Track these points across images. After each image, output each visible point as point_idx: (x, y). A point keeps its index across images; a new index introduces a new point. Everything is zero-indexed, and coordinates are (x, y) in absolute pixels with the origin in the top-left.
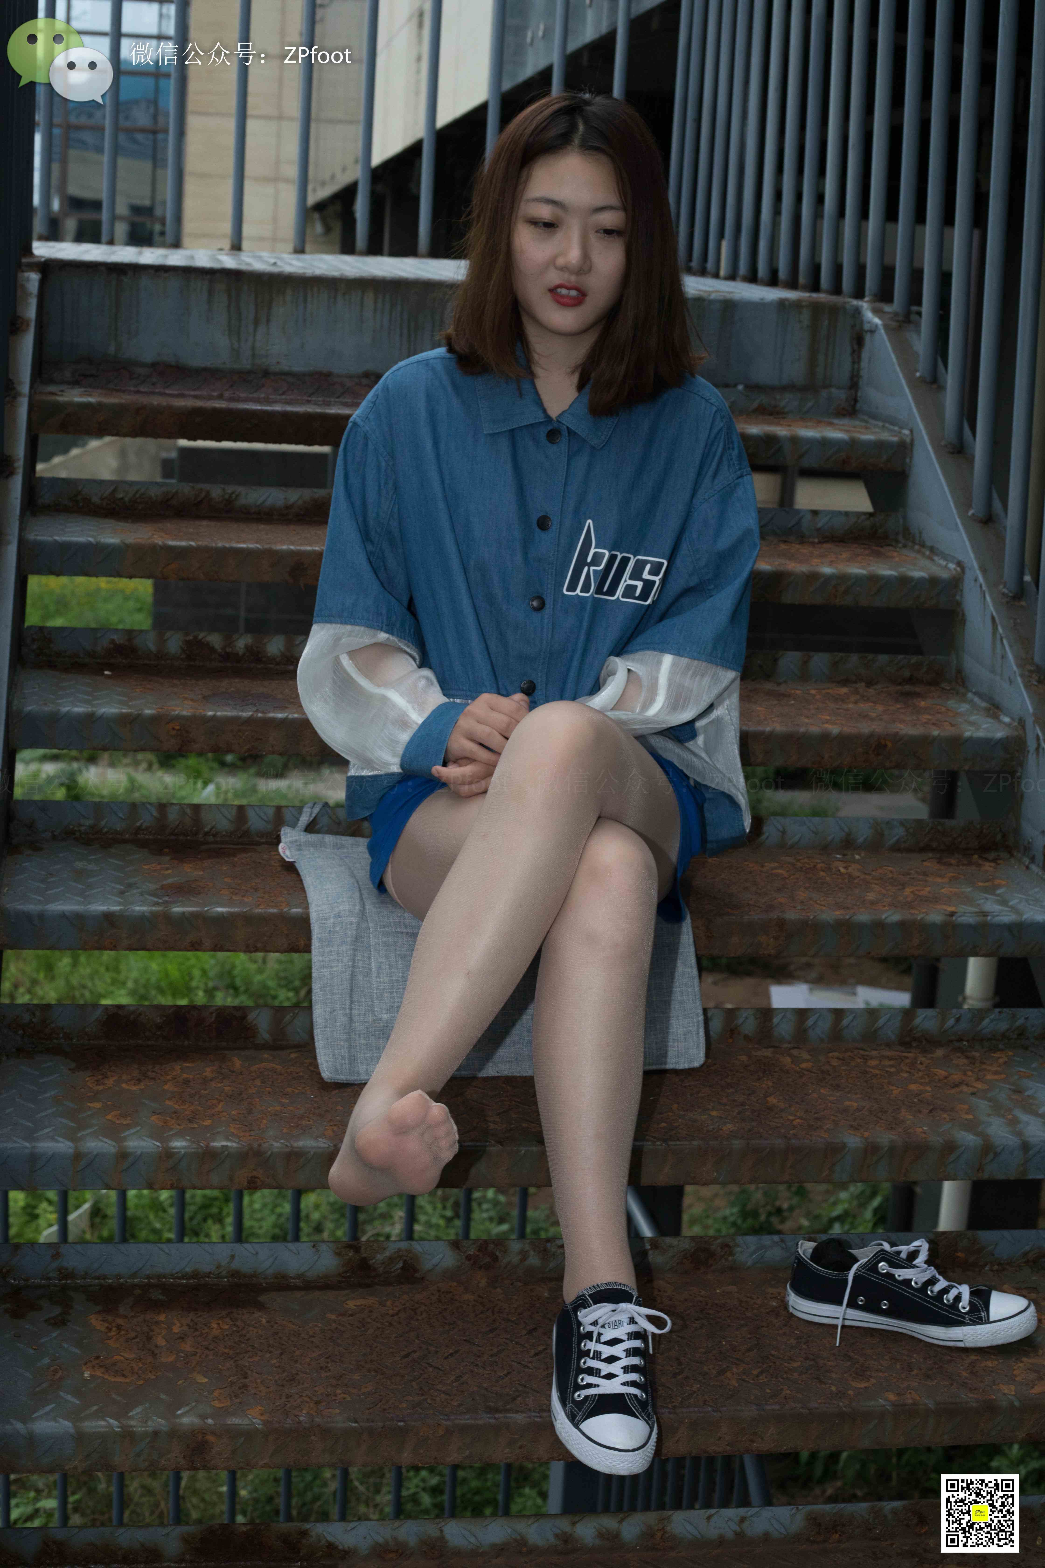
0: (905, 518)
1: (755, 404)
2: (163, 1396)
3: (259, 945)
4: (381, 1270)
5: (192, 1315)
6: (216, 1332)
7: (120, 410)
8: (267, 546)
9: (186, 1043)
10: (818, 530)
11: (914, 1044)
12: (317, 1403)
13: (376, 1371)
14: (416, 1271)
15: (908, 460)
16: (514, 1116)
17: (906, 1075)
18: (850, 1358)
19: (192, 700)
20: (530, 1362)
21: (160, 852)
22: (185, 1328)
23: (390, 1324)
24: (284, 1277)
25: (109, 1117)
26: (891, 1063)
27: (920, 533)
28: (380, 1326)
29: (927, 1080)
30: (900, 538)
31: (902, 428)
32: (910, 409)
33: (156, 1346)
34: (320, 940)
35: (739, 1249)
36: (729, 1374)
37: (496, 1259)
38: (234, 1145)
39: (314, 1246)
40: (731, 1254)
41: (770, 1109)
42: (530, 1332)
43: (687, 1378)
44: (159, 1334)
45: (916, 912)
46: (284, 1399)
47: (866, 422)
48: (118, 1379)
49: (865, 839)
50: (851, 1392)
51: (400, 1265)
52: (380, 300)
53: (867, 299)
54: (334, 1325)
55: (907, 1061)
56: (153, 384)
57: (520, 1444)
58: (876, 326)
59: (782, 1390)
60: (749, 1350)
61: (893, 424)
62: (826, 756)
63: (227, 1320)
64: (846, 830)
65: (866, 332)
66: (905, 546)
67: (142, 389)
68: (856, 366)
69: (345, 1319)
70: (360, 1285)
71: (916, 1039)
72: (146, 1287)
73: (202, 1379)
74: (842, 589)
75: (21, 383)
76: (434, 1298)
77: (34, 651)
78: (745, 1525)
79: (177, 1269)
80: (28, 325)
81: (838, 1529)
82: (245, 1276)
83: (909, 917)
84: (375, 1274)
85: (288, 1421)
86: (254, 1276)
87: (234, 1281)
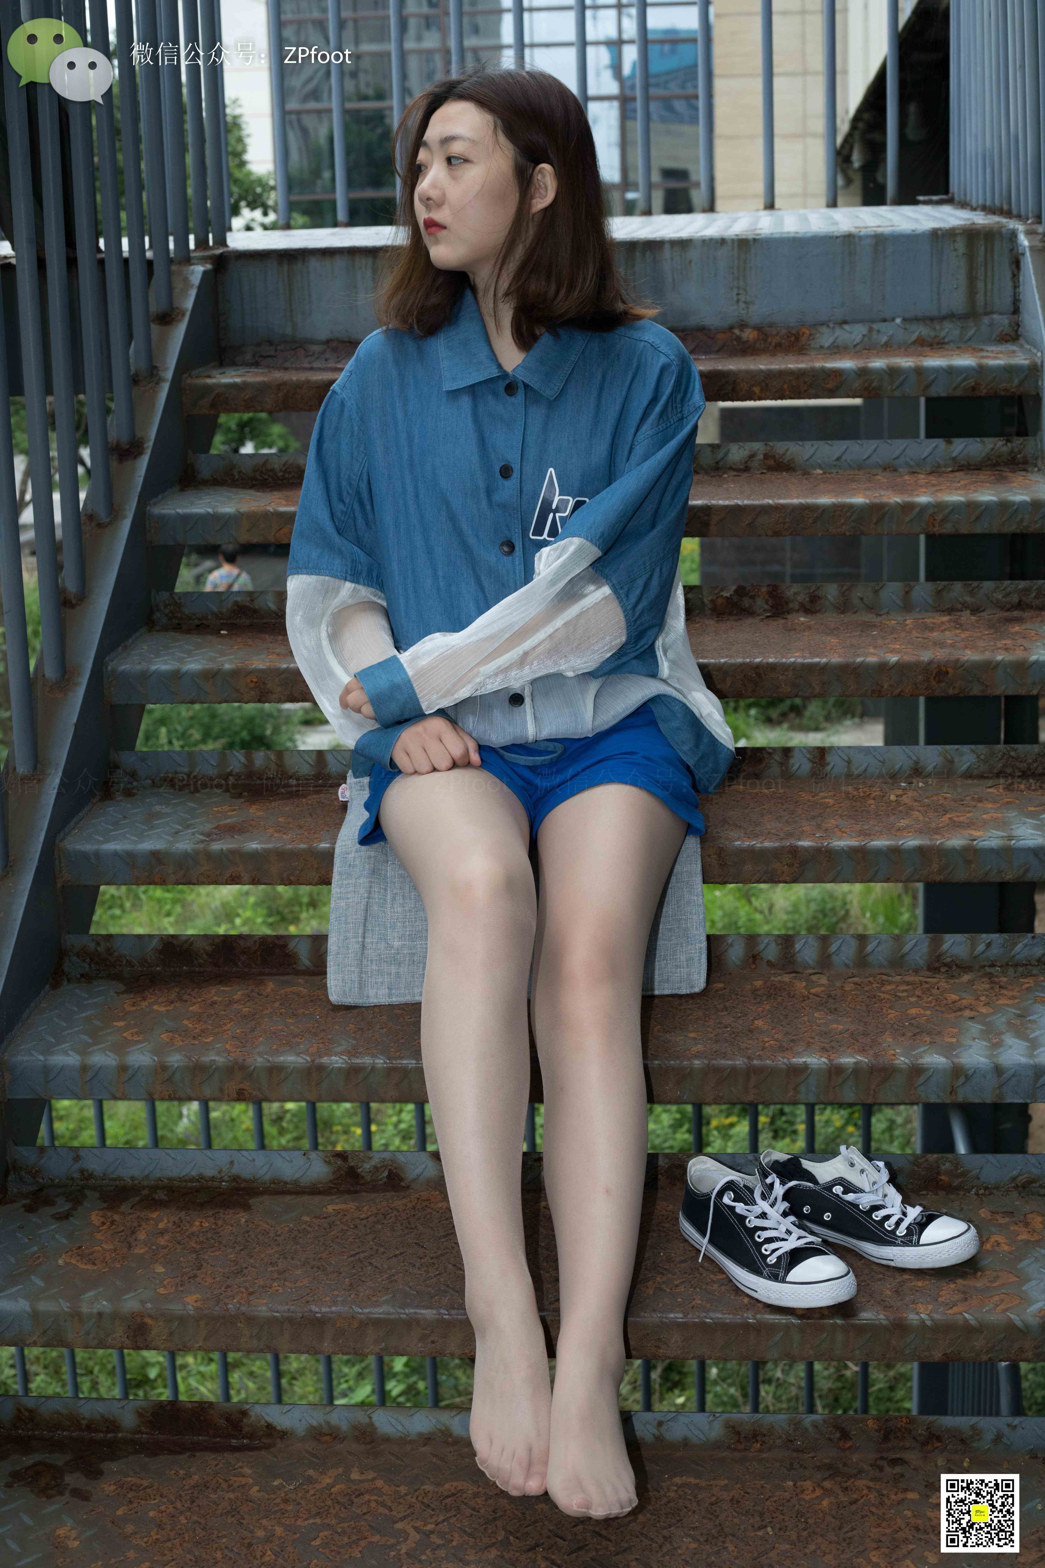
0: (1041, 441)
1: (914, 337)
2: (118, 1283)
3: (292, 878)
4: (368, 1178)
5: (183, 1213)
6: (195, 1229)
7: (263, 388)
9: (234, 970)
10: (954, 459)
11: (943, 970)
12: (251, 1294)
13: (319, 1268)
14: (402, 1180)
15: (1040, 383)
17: (914, 1000)
19: (278, 655)
21: (240, 796)
22: (170, 1225)
23: (356, 1227)
24: (279, 1182)
25: (125, 1035)
26: (908, 987)
28: (345, 1228)
29: (933, 1005)
30: (1039, 462)
32: (1041, 331)
33: (136, 1240)
34: (340, 874)
38: (223, 1060)
39: (304, 1155)
41: (751, 1031)
44: (144, 1229)
45: (940, 838)
46: (223, 1289)
47: (1022, 346)
48: (89, 1267)
49: (935, 767)
51: (386, 1174)
53: (1030, 221)
54: (304, 1226)
55: (926, 986)
56: (326, 360)
58: (1025, 248)
63: (212, 1220)
64: (914, 758)
65: (1021, 255)
66: (1039, 471)
67: (315, 365)
68: (1017, 290)
69: (317, 1221)
70: (349, 1192)
71: (945, 965)
72: (154, 1188)
73: (160, 1269)
74: (939, 517)
75: (166, 369)
76: (410, 1205)
77: (166, 615)
78: (664, 1428)
79: (184, 1173)
80: (183, 315)
81: (759, 1438)
82: (245, 1180)
83: (928, 842)
84: (362, 1182)
85: (217, 1308)
86: (254, 1181)
87: (233, 1185)
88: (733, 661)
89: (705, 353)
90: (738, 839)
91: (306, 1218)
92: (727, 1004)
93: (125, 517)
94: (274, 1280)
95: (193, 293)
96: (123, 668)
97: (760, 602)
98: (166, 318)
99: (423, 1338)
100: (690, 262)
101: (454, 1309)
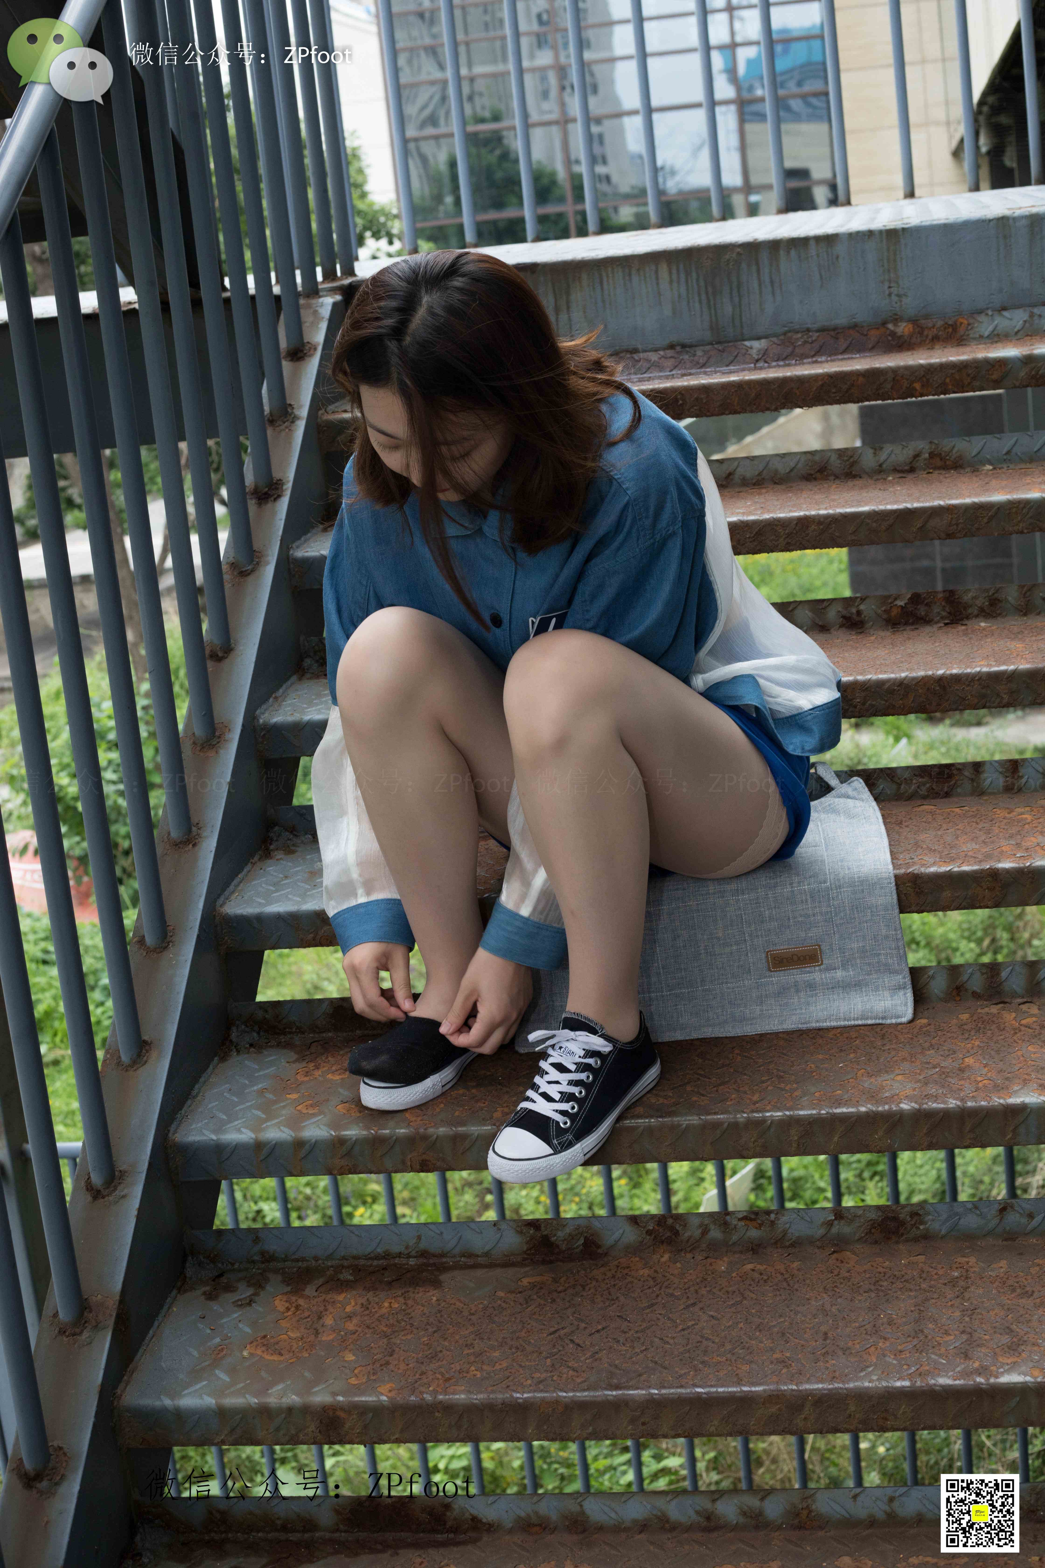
2: (307, 1374)
4: (564, 1247)
5: (371, 1293)
6: (384, 1311)
12: (447, 1380)
13: (517, 1348)
14: (599, 1247)
18: (1011, 1332)
20: (674, 1338)
22: (358, 1308)
24: (470, 1255)
25: (299, 1108)
33: (323, 1326)
36: (873, 1349)
37: (677, 1233)
38: (403, 1130)
39: (491, 1225)
40: (922, 1222)
41: (962, 1070)
42: (688, 1307)
43: (827, 1353)
44: (331, 1313)
46: (417, 1376)
48: (276, 1358)
51: (582, 1241)
52: (674, 271)
54: (499, 1302)
57: (642, 1420)
60: (906, 1323)
63: (401, 1300)
69: (513, 1296)
70: (544, 1262)
72: (339, 1268)
73: (350, 1357)
75: (301, 407)
76: (609, 1274)
77: (317, 661)
78: (895, 1505)
79: (369, 1250)
80: (315, 349)
82: (434, 1256)
84: (557, 1250)
85: (413, 1398)
86: (443, 1255)
87: (422, 1260)
88: (914, 674)
89: (859, 351)
90: (934, 864)
91: (501, 1294)
92: (934, 1042)
93: (268, 563)
94: (471, 1363)
95: (323, 326)
96: (275, 720)
97: (936, 609)
98: (298, 353)
99: (633, 1421)
100: (837, 257)
101: (664, 1387)
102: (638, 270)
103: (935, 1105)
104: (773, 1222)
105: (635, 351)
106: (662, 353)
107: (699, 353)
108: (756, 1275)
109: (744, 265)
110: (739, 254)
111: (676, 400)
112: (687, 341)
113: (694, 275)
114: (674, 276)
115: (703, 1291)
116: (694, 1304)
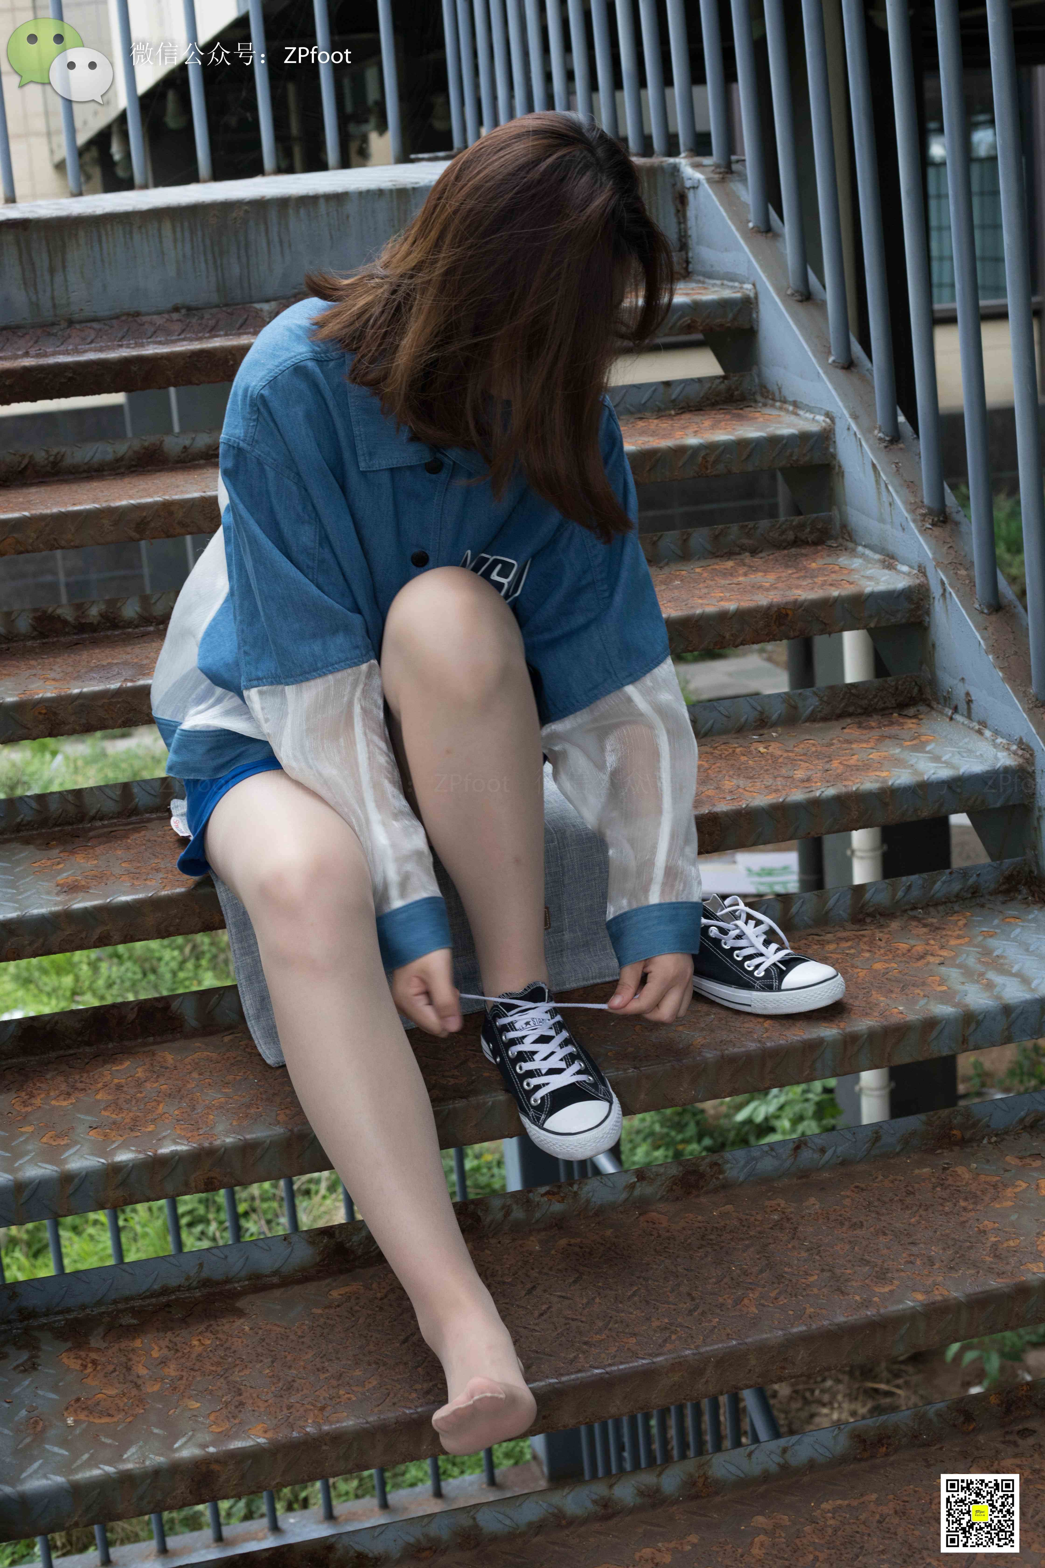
0: (759, 375)
2: (156, 1431)
4: (359, 1252)
5: (169, 1334)
6: (198, 1349)
8: (104, 505)
9: (110, 1045)
10: (673, 401)
11: (868, 920)
12: (322, 1409)
13: (377, 1363)
15: (754, 316)
16: (472, 1066)
17: (867, 955)
18: (868, 1262)
19: (54, 680)
20: (536, 1324)
21: (48, 847)
22: (165, 1351)
23: (381, 1309)
24: (259, 1276)
25: (44, 1140)
26: (849, 944)
27: (780, 389)
28: (370, 1312)
29: (890, 957)
30: (759, 398)
31: (742, 282)
32: (749, 261)
33: (138, 1377)
35: (729, 1165)
36: (746, 1301)
37: (478, 1219)
38: (184, 1148)
39: (285, 1239)
40: (722, 1172)
42: (529, 1292)
43: (703, 1313)
44: (138, 1362)
45: (850, 783)
46: (285, 1411)
47: (703, 283)
48: (104, 1420)
49: (780, 715)
50: (876, 1299)
52: (178, 229)
53: (683, 155)
54: (322, 1320)
55: (866, 939)
58: (699, 181)
59: (805, 1308)
60: (761, 1271)
61: (732, 280)
62: (727, 635)
63: (208, 1334)
64: (759, 708)
65: (689, 189)
66: (765, 405)
68: (682, 226)
69: (332, 1311)
70: (341, 1272)
71: (868, 915)
72: (116, 1313)
73: (194, 1404)
74: (711, 459)
78: (788, 1455)
79: (144, 1288)
81: (885, 1441)
82: (218, 1283)
83: (844, 790)
84: (352, 1257)
85: (295, 1434)
86: (228, 1281)
87: (205, 1291)
94: (336, 1388)
100: (348, 217)
101: (562, 1375)
102: (140, 227)
103: (736, 1050)
104: (575, 1193)
105: (138, 314)
106: (166, 316)
107: (207, 316)
108: (577, 1249)
109: (252, 223)
110: (246, 212)
111: (227, 361)
112: (193, 304)
113: (199, 233)
114: (179, 235)
115: (534, 1274)
116: (534, 1288)
